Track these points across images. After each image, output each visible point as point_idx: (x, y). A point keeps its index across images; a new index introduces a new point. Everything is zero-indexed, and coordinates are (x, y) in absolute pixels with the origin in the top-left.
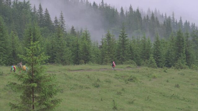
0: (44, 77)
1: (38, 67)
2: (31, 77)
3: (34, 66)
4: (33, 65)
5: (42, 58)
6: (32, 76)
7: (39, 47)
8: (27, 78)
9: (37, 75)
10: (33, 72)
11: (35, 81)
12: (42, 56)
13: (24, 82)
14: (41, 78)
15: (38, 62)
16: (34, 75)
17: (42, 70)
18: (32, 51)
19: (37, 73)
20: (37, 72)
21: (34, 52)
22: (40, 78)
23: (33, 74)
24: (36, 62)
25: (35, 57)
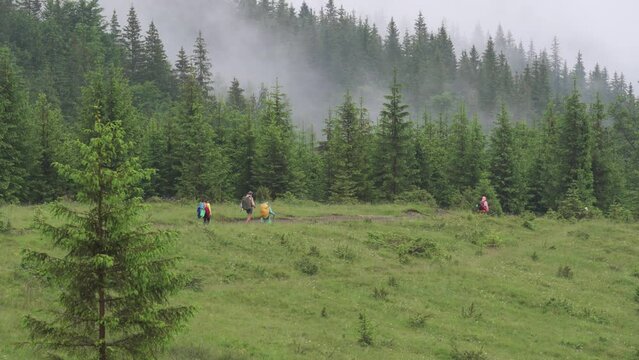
0: (137, 235)
1: (115, 202)
2: (94, 235)
3: (104, 200)
4: (101, 198)
5: (131, 175)
6: (99, 232)
7: (121, 141)
8: (83, 237)
9: (113, 229)
10: (101, 219)
11: (107, 247)
12: (131, 170)
13: (73, 251)
14: (126, 239)
15: (116, 188)
16: (103, 228)
17: (129, 212)
18: (99, 153)
19: (116, 222)
20: (113, 218)
21: (105, 154)
22: (123, 240)
23: (101, 226)
24: (106, 188)
25: (108, 172)
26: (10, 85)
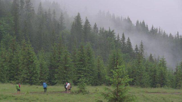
0: (128, 97)
1: (122, 87)
2: (116, 96)
3: (119, 87)
4: (118, 86)
5: (126, 80)
6: (117, 95)
7: (124, 71)
8: (113, 97)
9: (121, 95)
10: (118, 92)
11: (119, 99)
12: (127, 79)
13: (109, 100)
14: (124, 98)
15: (122, 83)
16: (118, 94)
17: (125, 90)
18: (118, 74)
19: (122, 93)
20: (121, 92)
21: (119, 74)
22: (123, 98)
23: (117, 94)
24: (119, 83)
25: (120, 79)
26: (90, 53)
